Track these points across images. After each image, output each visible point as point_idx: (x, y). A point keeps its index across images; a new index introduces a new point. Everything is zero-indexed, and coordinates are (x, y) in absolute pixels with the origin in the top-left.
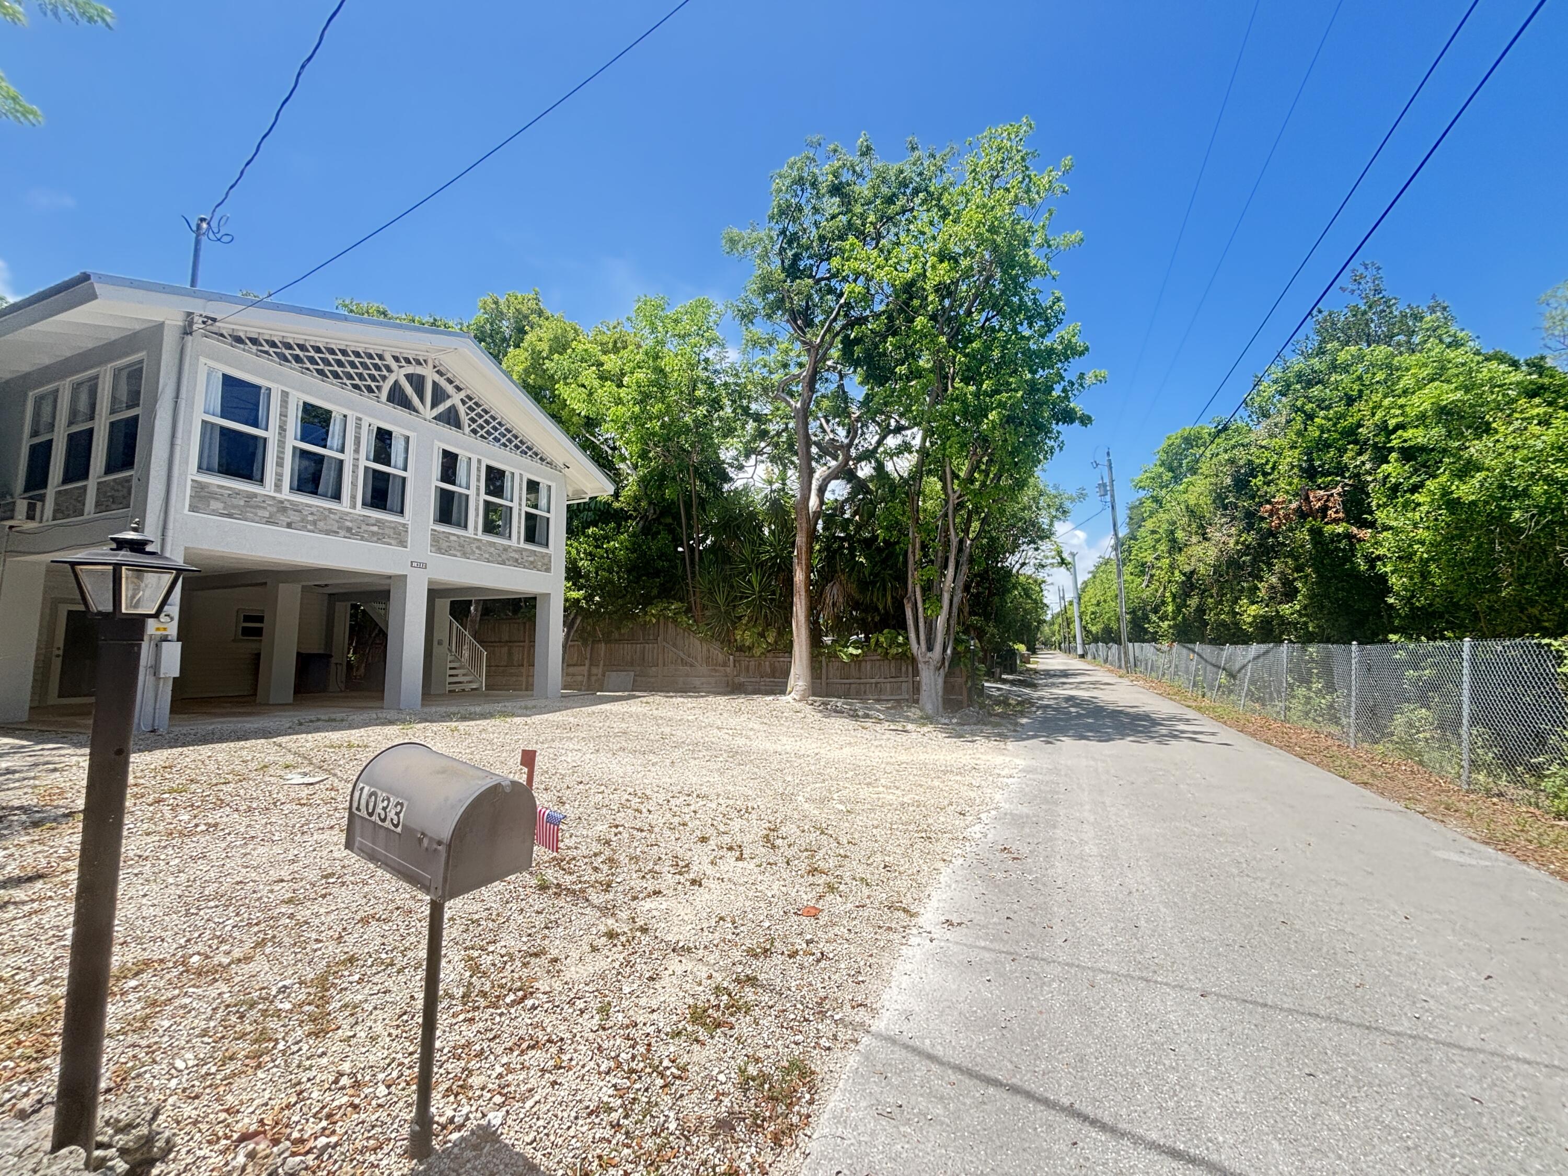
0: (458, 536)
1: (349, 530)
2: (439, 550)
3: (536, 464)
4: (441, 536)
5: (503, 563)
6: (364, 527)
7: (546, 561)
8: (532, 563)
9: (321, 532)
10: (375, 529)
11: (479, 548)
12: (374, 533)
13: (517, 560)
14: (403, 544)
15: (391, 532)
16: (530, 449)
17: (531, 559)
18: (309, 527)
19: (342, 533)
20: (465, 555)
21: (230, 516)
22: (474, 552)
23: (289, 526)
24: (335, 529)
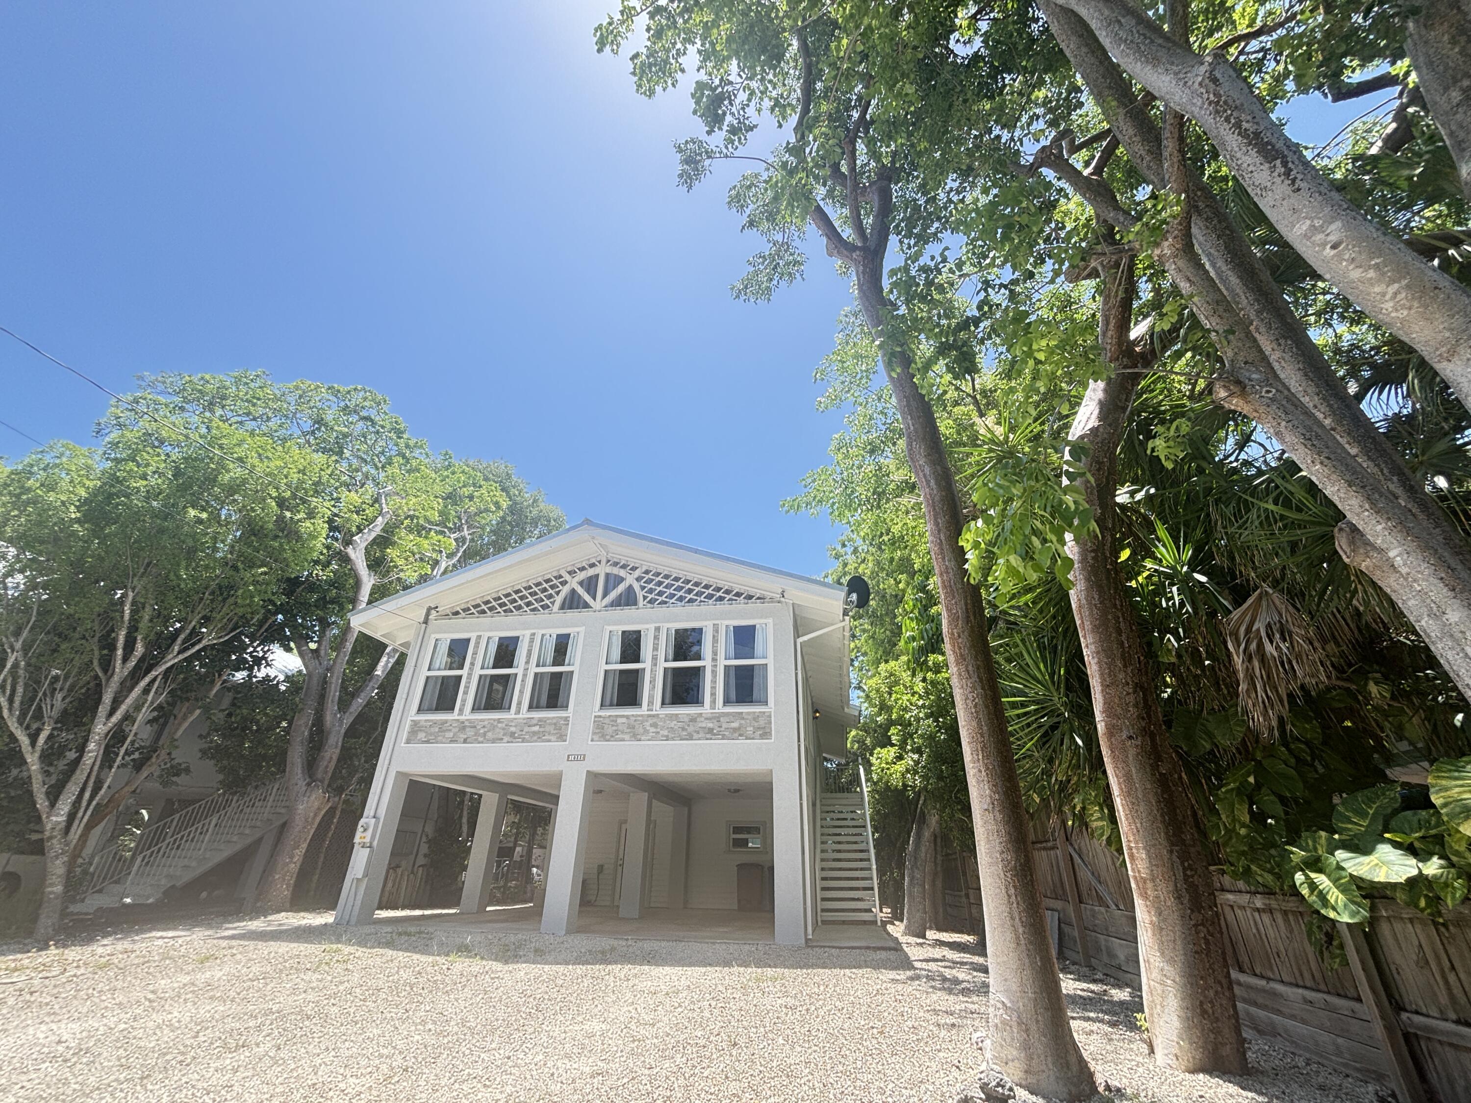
0: (627, 717)
1: (512, 734)
2: (604, 737)
3: (741, 605)
4: (607, 721)
5: (690, 737)
6: (526, 729)
7: (762, 722)
8: (735, 730)
9: (488, 741)
10: (536, 728)
11: (654, 725)
12: (534, 733)
13: (711, 731)
14: (562, 738)
15: (551, 729)
16: (728, 592)
17: (735, 725)
18: (481, 739)
19: (506, 739)
20: (635, 737)
21: (428, 742)
22: (646, 731)
23: (465, 741)
24: (501, 736)
